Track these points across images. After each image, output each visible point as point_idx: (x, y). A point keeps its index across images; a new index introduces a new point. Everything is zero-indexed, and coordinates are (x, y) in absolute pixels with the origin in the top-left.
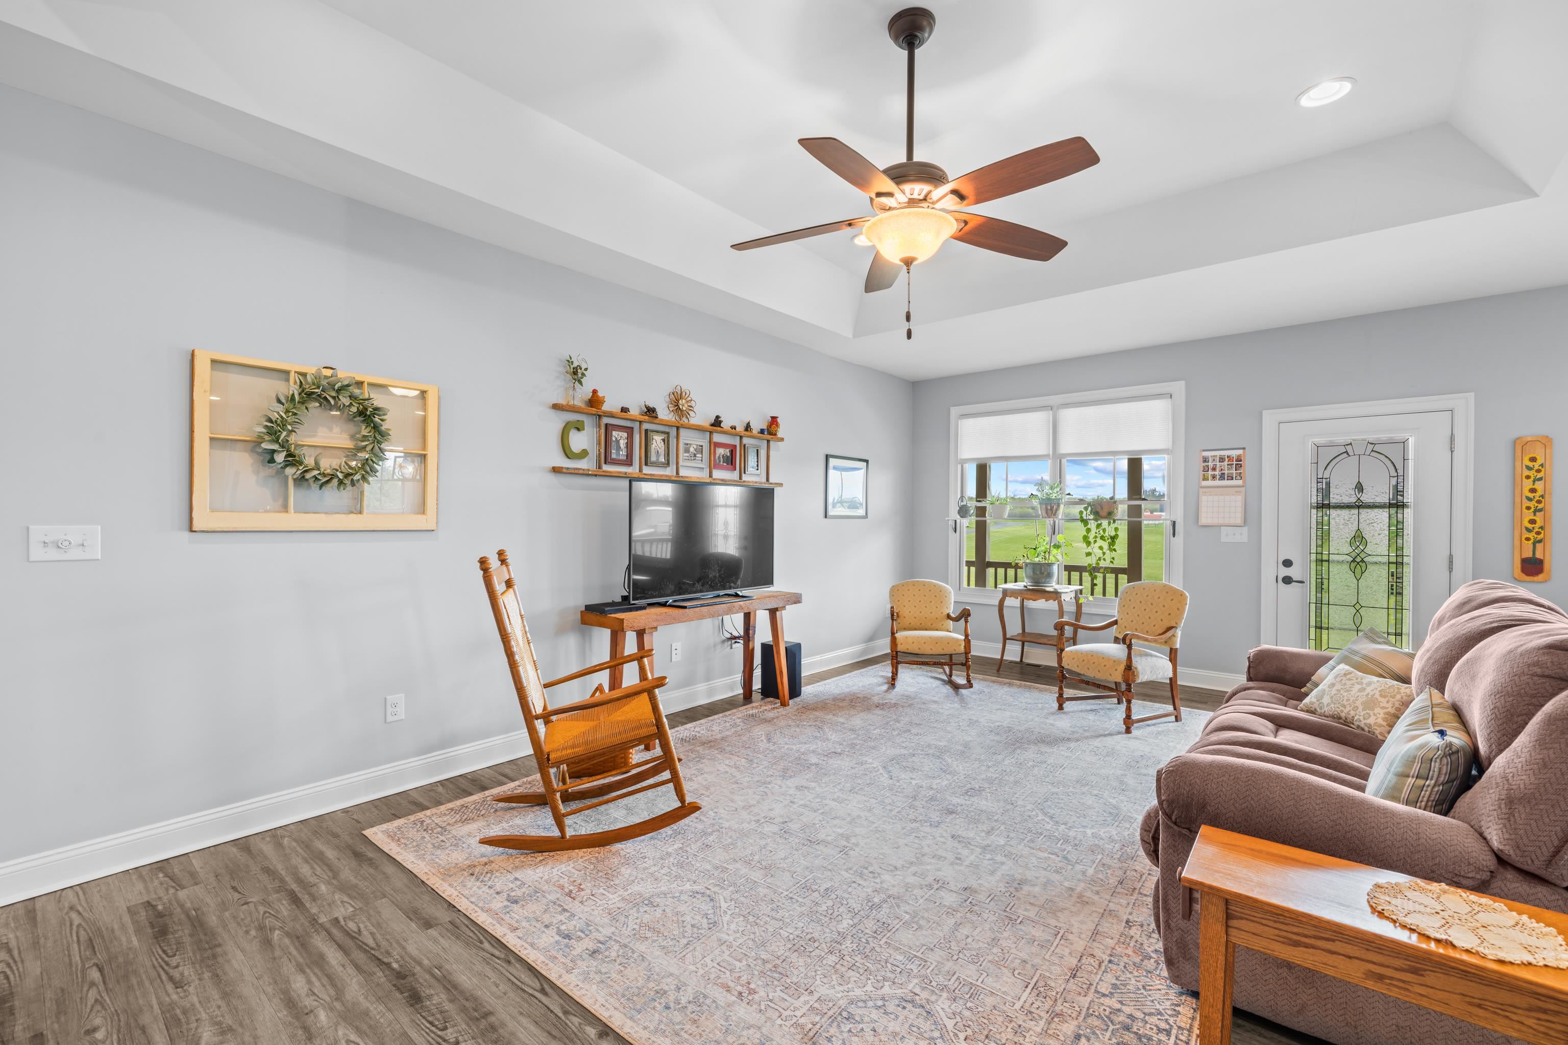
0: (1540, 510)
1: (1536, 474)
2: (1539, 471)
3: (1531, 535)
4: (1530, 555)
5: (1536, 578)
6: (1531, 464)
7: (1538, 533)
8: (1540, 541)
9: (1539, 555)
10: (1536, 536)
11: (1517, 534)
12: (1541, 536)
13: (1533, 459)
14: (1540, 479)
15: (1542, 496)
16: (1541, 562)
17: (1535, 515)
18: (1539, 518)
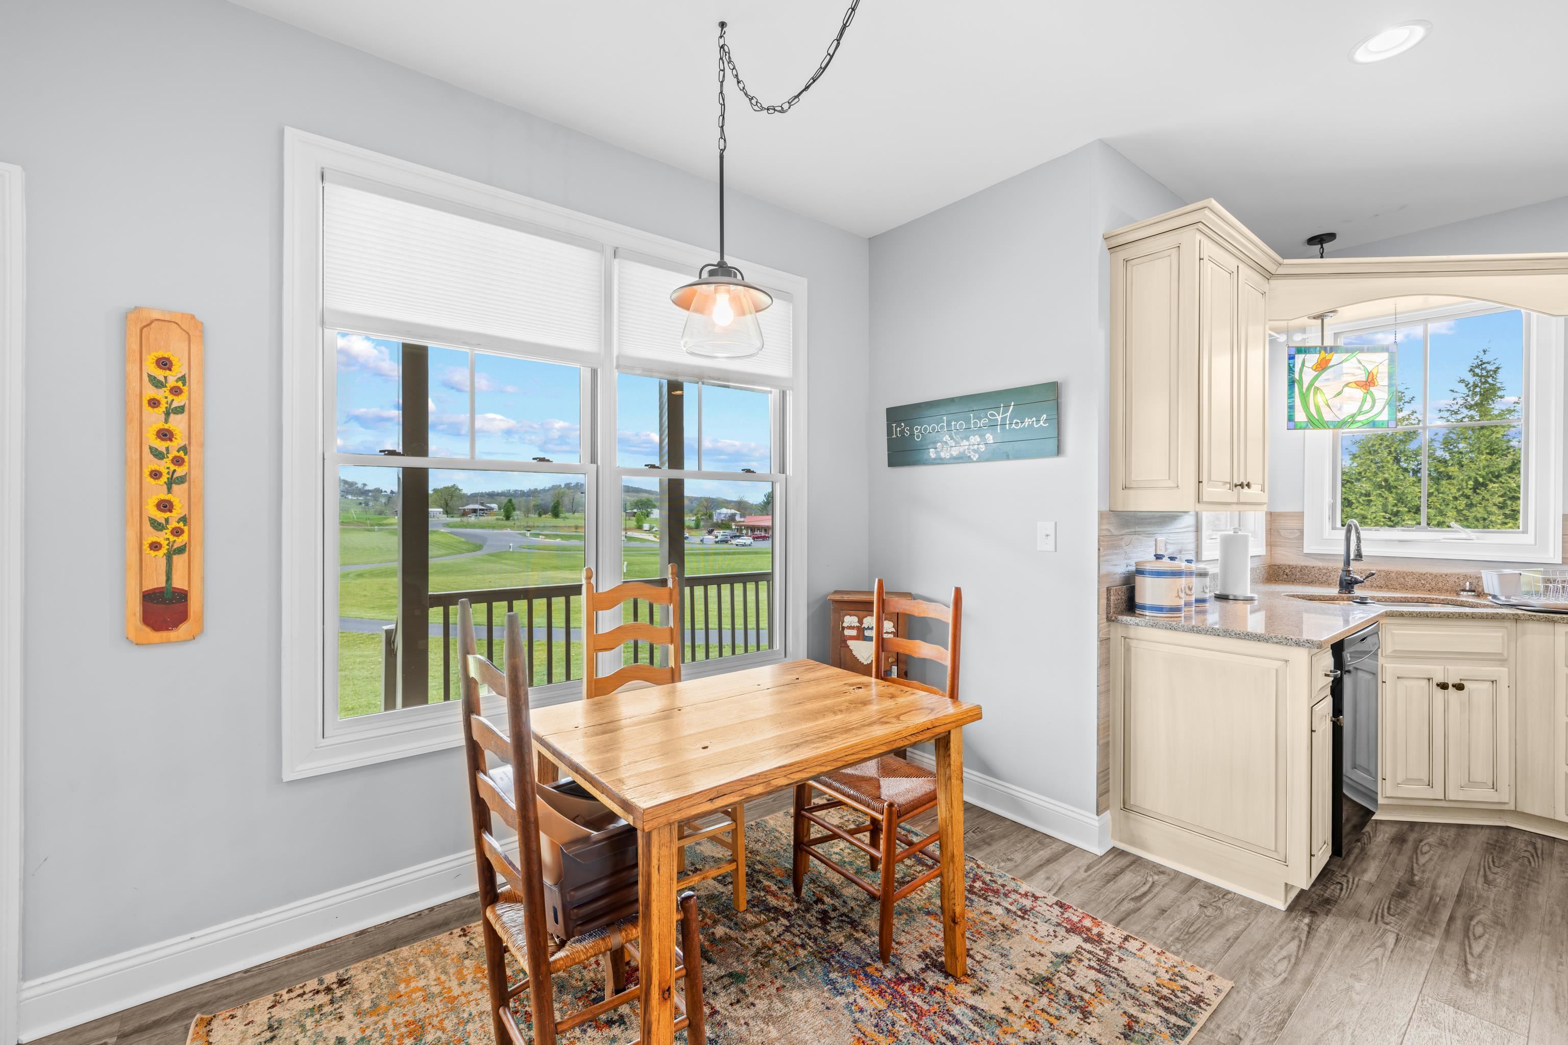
0: (182, 480)
1: (170, 397)
2: (176, 391)
3: (162, 537)
4: (162, 584)
5: (173, 634)
6: (160, 374)
7: (177, 532)
8: (181, 550)
9: (179, 582)
10: (172, 538)
11: (132, 534)
12: (184, 538)
13: (164, 363)
14: (180, 410)
15: (184, 449)
16: (182, 597)
17: (169, 490)
18: (178, 496)
